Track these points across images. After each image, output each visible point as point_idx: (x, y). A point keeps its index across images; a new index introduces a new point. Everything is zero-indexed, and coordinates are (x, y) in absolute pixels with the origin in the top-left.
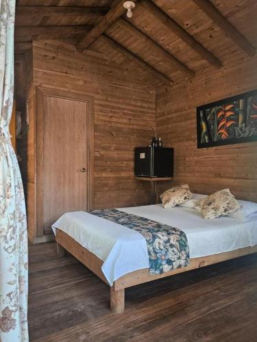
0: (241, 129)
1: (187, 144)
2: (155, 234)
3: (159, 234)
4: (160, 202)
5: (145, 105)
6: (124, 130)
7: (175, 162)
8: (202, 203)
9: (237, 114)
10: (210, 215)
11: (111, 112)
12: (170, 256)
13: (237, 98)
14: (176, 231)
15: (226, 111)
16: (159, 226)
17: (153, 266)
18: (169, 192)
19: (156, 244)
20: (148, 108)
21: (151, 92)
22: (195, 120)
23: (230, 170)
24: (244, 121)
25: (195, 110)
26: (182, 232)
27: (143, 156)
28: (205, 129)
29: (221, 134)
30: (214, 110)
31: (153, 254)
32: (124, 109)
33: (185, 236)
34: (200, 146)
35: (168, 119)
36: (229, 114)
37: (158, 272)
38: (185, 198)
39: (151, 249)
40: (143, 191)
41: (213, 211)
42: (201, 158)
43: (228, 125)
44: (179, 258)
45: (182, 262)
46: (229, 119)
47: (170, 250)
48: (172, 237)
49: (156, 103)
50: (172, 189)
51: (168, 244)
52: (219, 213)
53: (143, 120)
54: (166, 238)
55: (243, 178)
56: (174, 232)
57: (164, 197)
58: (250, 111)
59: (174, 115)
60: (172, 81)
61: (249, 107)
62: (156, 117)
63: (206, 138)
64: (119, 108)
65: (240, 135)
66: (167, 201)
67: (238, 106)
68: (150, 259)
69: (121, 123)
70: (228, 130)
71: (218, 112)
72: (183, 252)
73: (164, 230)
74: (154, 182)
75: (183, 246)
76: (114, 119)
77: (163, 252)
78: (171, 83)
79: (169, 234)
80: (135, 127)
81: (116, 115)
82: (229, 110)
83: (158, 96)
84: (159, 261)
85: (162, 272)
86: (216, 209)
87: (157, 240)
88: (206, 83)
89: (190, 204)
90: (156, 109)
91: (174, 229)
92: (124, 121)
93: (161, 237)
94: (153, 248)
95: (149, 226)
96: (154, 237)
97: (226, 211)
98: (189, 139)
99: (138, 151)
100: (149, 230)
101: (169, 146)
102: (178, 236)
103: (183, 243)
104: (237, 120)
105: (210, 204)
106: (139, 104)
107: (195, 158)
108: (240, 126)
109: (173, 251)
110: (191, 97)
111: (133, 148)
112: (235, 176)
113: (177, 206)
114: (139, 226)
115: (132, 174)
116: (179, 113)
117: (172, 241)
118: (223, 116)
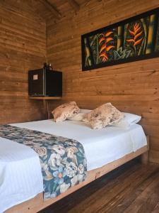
0: (119, 52)
1: (73, 68)
2: (49, 148)
3: (55, 148)
4: (52, 117)
5: (37, 34)
6: (18, 53)
7: (63, 84)
8: (90, 116)
9: (115, 39)
10: (98, 125)
11: (5, 35)
12: (68, 172)
13: (116, 25)
14: (72, 142)
15: (106, 38)
16: (53, 138)
17: (49, 189)
18: (60, 108)
19: (52, 160)
20: (40, 37)
21: (42, 23)
22: (80, 47)
23: (109, 88)
24: (122, 45)
25: (80, 38)
26: (79, 143)
27: (36, 77)
28: (88, 55)
29: (102, 57)
30: (96, 37)
31: (48, 173)
32: (18, 34)
33: (82, 148)
34: (85, 69)
35: (57, 47)
36: (108, 40)
37: (54, 195)
38: (74, 113)
39: (46, 167)
40: (36, 110)
41: (100, 122)
42: (85, 79)
43: (108, 49)
44: (77, 174)
45: (80, 177)
46: (109, 44)
47: (68, 165)
48: (69, 150)
49: (47, 34)
50: (63, 106)
51: (65, 159)
52: (106, 123)
53: (35, 47)
54: (62, 152)
55: (121, 94)
56: (70, 144)
57: (56, 112)
58: (127, 36)
59: (62, 43)
60: (60, 14)
61: (125, 33)
62: (47, 46)
63: (90, 62)
64: (13, 33)
65: (118, 57)
66: (59, 116)
67: (116, 32)
68: (44, 180)
69: (15, 47)
70: (108, 54)
71: (99, 39)
72: (81, 165)
73: (60, 142)
74: (46, 100)
75: (81, 158)
76: (8, 42)
77: (60, 169)
78: (59, 16)
79: (65, 147)
80: (28, 52)
81: (10, 39)
82: (109, 37)
83: (48, 28)
84: (55, 182)
85: (58, 193)
86: (103, 120)
87: (53, 155)
88: (89, 15)
89: (79, 117)
90: (46, 39)
91: (70, 141)
92: (18, 45)
93: (57, 151)
94: (49, 166)
95: (43, 139)
96: (49, 152)
97: (111, 121)
98: (74, 64)
99: (31, 74)
100: (44, 144)
101: (58, 70)
102: (75, 148)
103: (80, 156)
104: (116, 45)
105: (97, 116)
106: (32, 32)
107: (81, 80)
108: (118, 50)
109: (71, 167)
110: (76, 27)
111: (27, 70)
112: (113, 93)
113: (67, 119)
114: (31, 140)
115: (26, 94)
116: (66, 42)
117: (69, 155)
118: (104, 42)
